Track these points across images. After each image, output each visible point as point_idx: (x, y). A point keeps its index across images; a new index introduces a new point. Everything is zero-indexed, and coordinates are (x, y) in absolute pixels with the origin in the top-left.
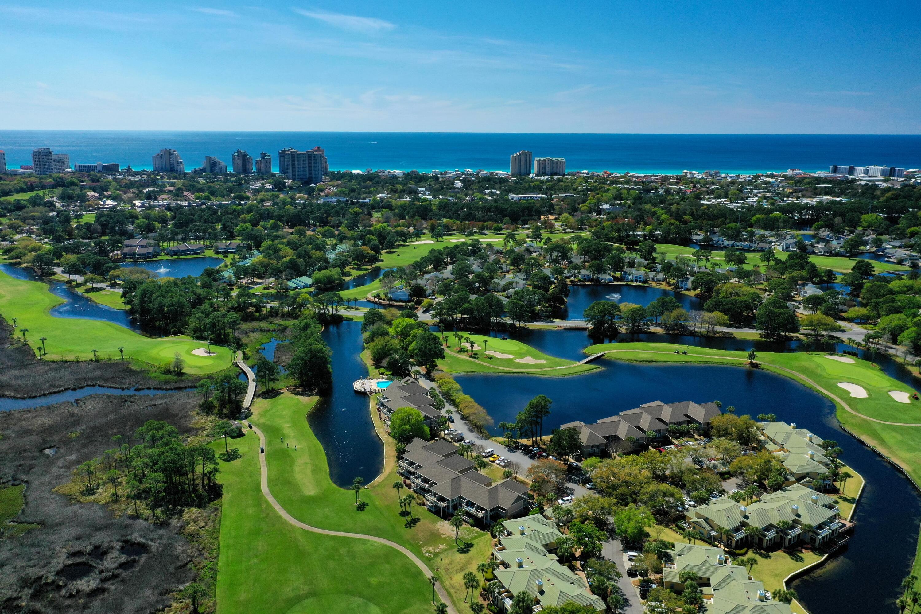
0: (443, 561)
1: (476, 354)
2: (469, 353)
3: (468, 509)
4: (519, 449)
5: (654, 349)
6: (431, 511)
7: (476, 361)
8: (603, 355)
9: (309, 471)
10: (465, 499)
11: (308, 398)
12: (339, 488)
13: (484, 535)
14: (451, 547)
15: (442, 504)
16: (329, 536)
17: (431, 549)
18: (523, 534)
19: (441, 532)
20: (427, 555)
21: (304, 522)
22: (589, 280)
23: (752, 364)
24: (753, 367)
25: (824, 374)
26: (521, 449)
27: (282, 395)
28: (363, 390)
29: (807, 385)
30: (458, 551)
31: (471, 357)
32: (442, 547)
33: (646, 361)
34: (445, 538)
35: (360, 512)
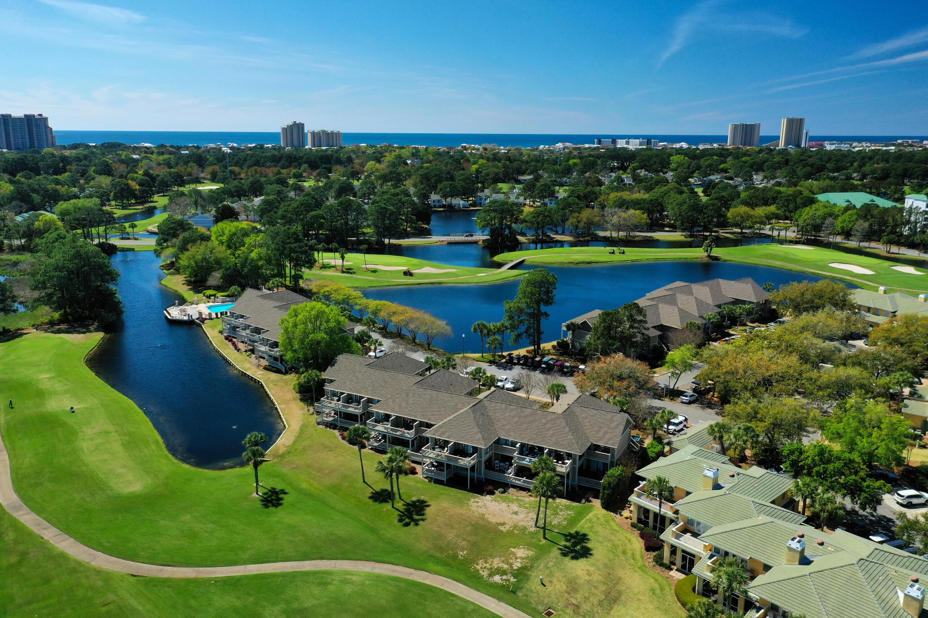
0: (549, 588)
1: (350, 269)
2: (340, 268)
3: (527, 461)
4: (515, 364)
5: (580, 252)
6: (437, 482)
7: (354, 276)
8: (523, 261)
9: (116, 446)
10: (513, 444)
11: (82, 335)
12: (200, 470)
13: (590, 509)
14: (542, 552)
15: (466, 462)
16: (217, 581)
17: (497, 563)
18: (717, 487)
19: (493, 520)
20: (497, 578)
21: (133, 557)
22: (440, 207)
23: (709, 256)
24: (713, 260)
25: (799, 258)
26: (518, 363)
27: (24, 337)
28: (186, 318)
29: (794, 269)
30: (565, 555)
31: (343, 272)
32: (521, 552)
33: (583, 262)
34: (510, 533)
35: (272, 509)
